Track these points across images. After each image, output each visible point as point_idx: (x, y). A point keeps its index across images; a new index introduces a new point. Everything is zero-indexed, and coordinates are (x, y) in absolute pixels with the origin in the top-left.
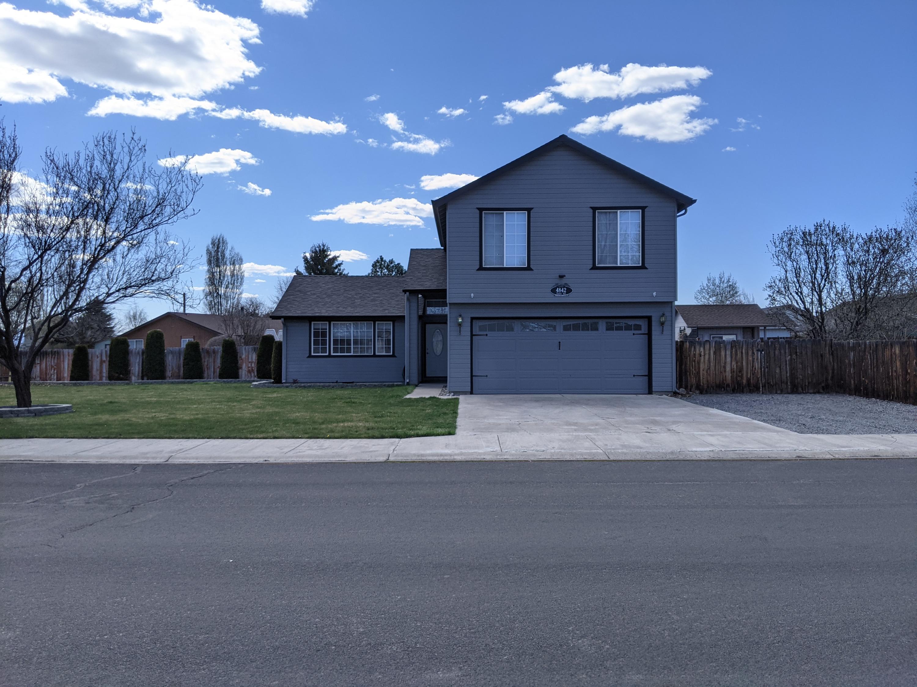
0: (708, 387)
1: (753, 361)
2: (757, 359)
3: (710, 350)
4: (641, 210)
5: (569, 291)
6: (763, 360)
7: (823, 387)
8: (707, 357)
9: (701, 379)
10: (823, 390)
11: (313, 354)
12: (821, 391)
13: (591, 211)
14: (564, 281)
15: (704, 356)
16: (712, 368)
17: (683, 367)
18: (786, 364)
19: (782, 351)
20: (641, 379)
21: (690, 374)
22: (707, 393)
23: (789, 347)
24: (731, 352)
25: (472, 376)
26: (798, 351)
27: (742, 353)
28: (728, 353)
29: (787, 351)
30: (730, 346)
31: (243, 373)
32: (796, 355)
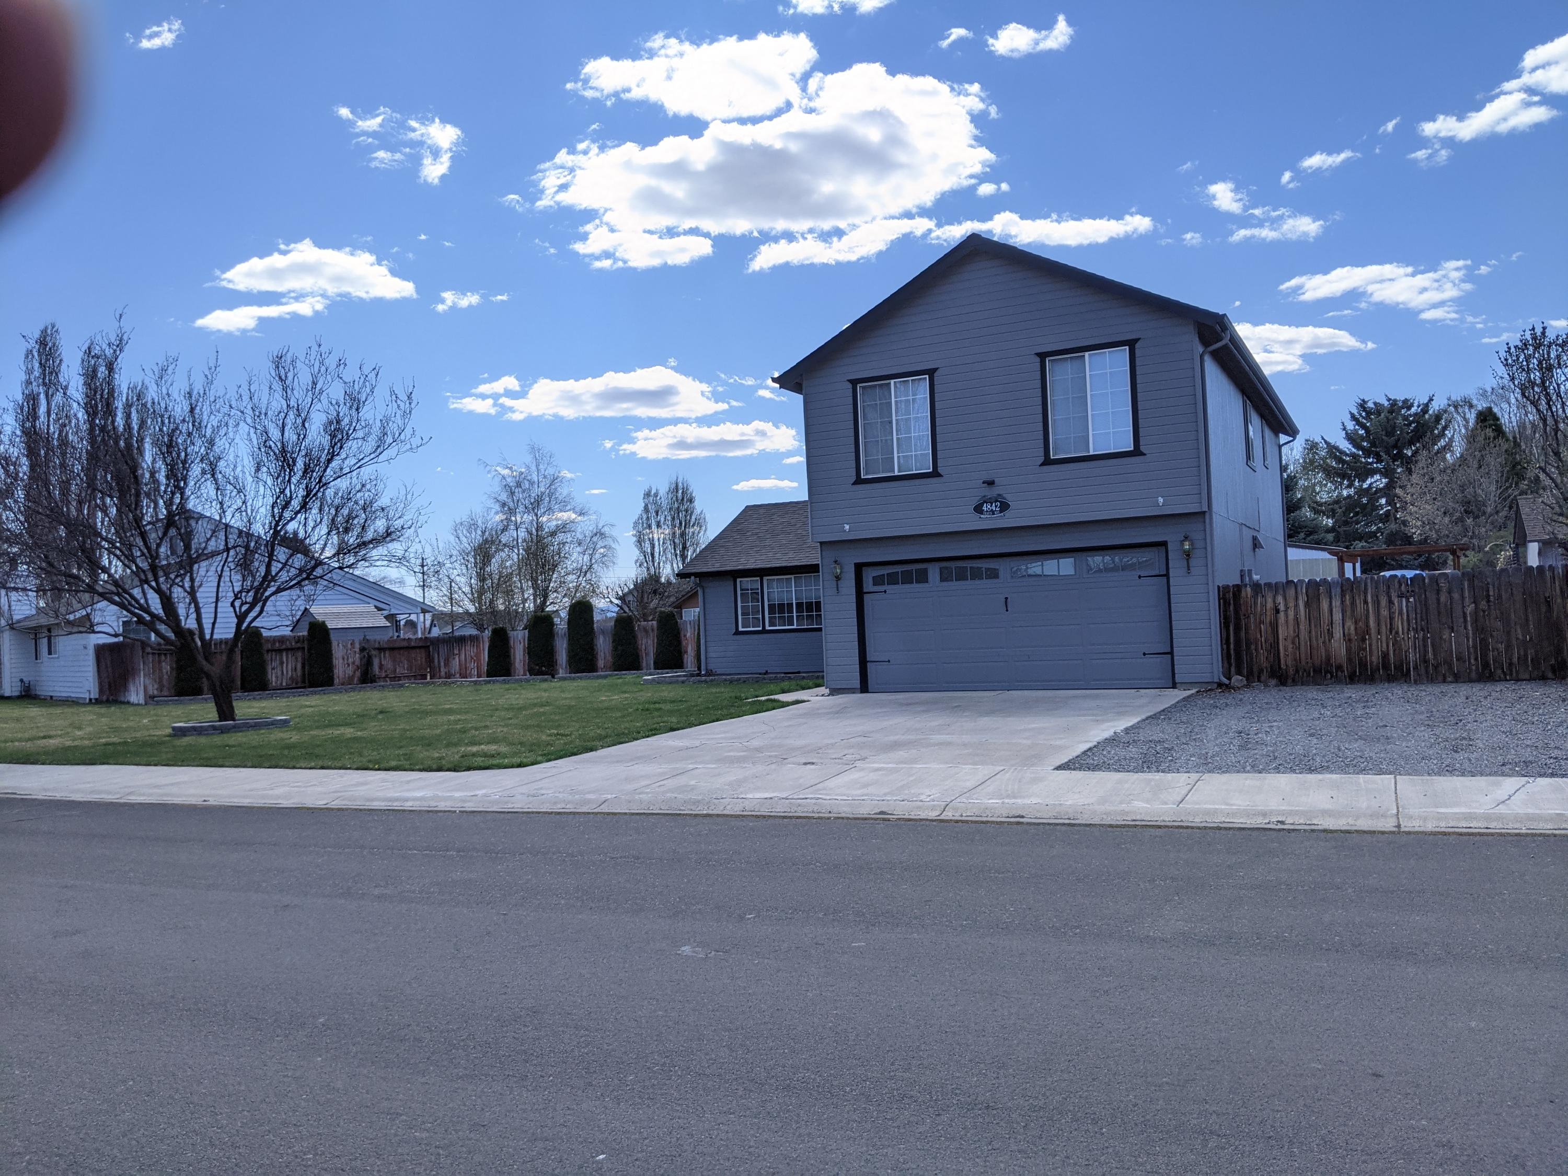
0: (1297, 671)
1: (1391, 619)
2: (1401, 613)
3: (1297, 599)
4: (1127, 347)
5: (1004, 507)
6: (1413, 615)
7: (1552, 667)
8: (1291, 613)
9: (1282, 655)
10: (1554, 672)
11: (741, 629)
12: (1550, 675)
13: (1038, 360)
14: (992, 492)
15: (1286, 611)
16: (1304, 634)
17: (1243, 634)
18: (1465, 621)
19: (1456, 596)
20: (1158, 659)
21: (1256, 650)
22: (1295, 683)
23: (1472, 587)
24: (1343, 602)
25: (865, 662)
26: (1491, 593)
27: (1366, 602)
28: (1336, 603)
29: (1467, 594)
30: (1339, 590)
32: (1488, 601)
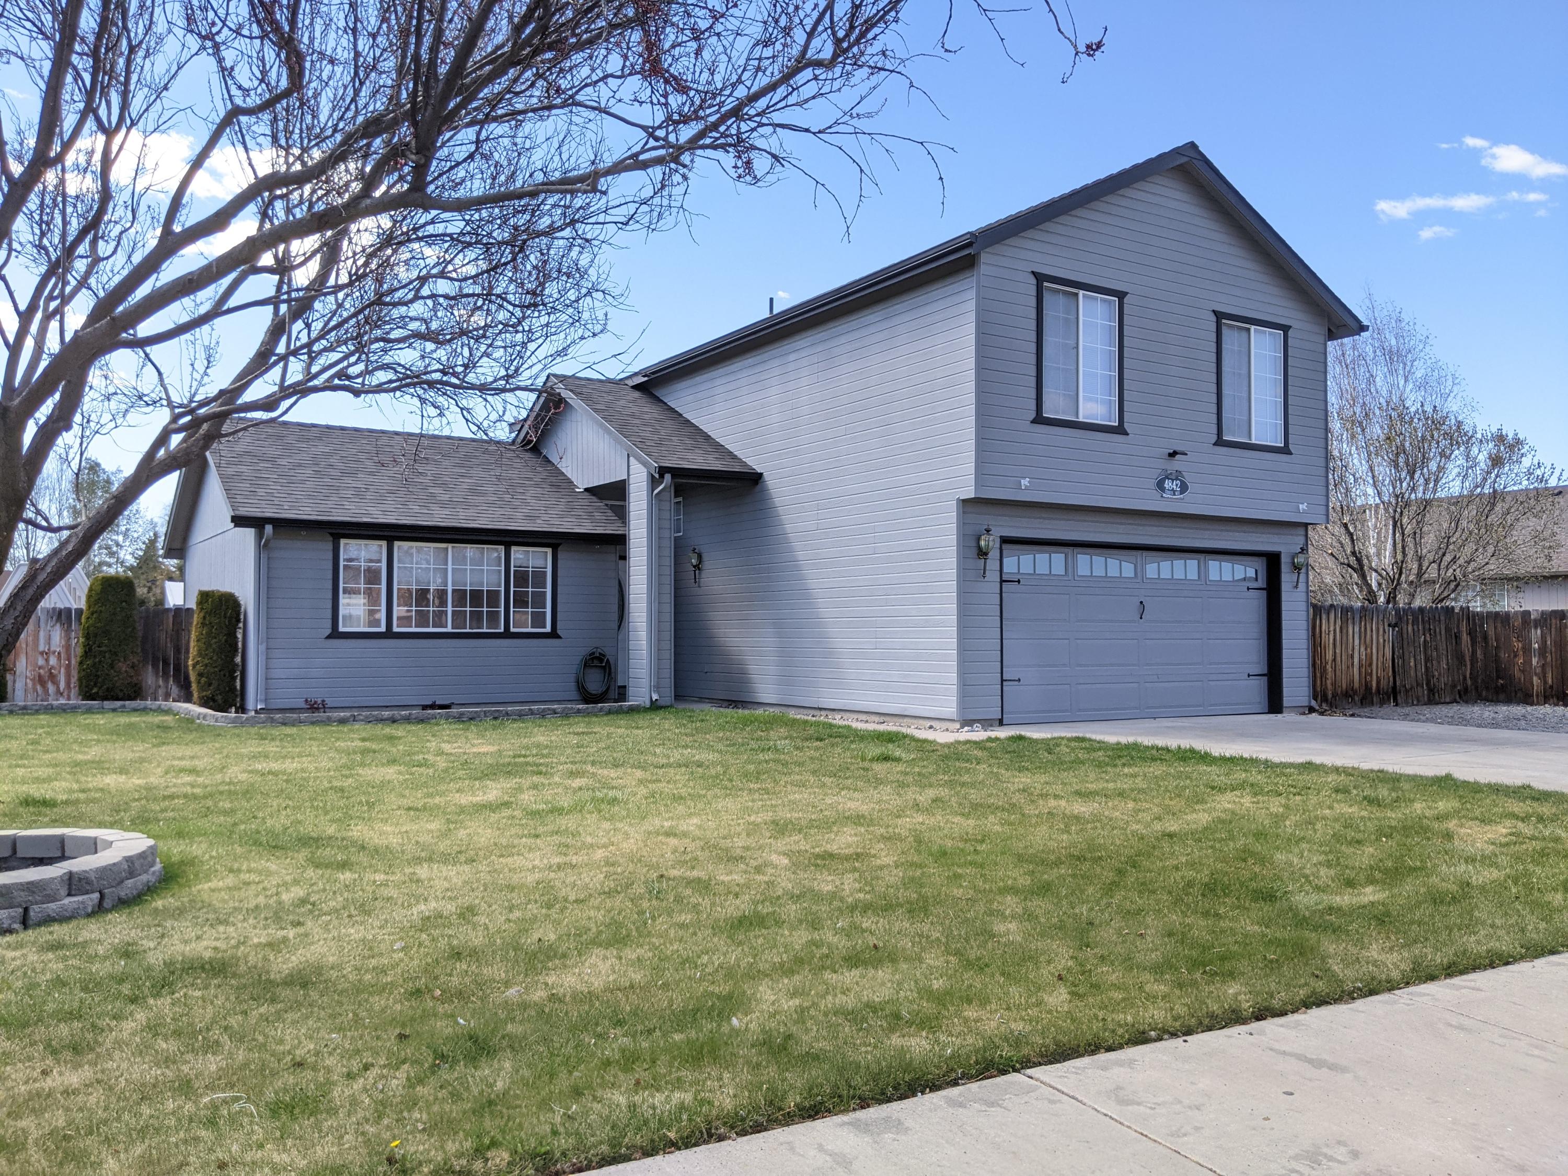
1: (1384, 646)
2: (1389, 642)
4: (1282, 332)
5: (1184, 487)
6: (1396, 644)
10: (1461, 696)
11: (342, 628)
12: (1459, 698)
13: (1216, 320)
14: (1175, 466)
15: (1329, 634)
16: (1338, 658)
18: (1420, 652)
19: (1416, 628)
20: (1258, 681)
24: (1360, 629)
25: (1002, 680)
27: (1372, 629)
28: (1357, 628)
31: (19, 685)
32: (1430, 634)
